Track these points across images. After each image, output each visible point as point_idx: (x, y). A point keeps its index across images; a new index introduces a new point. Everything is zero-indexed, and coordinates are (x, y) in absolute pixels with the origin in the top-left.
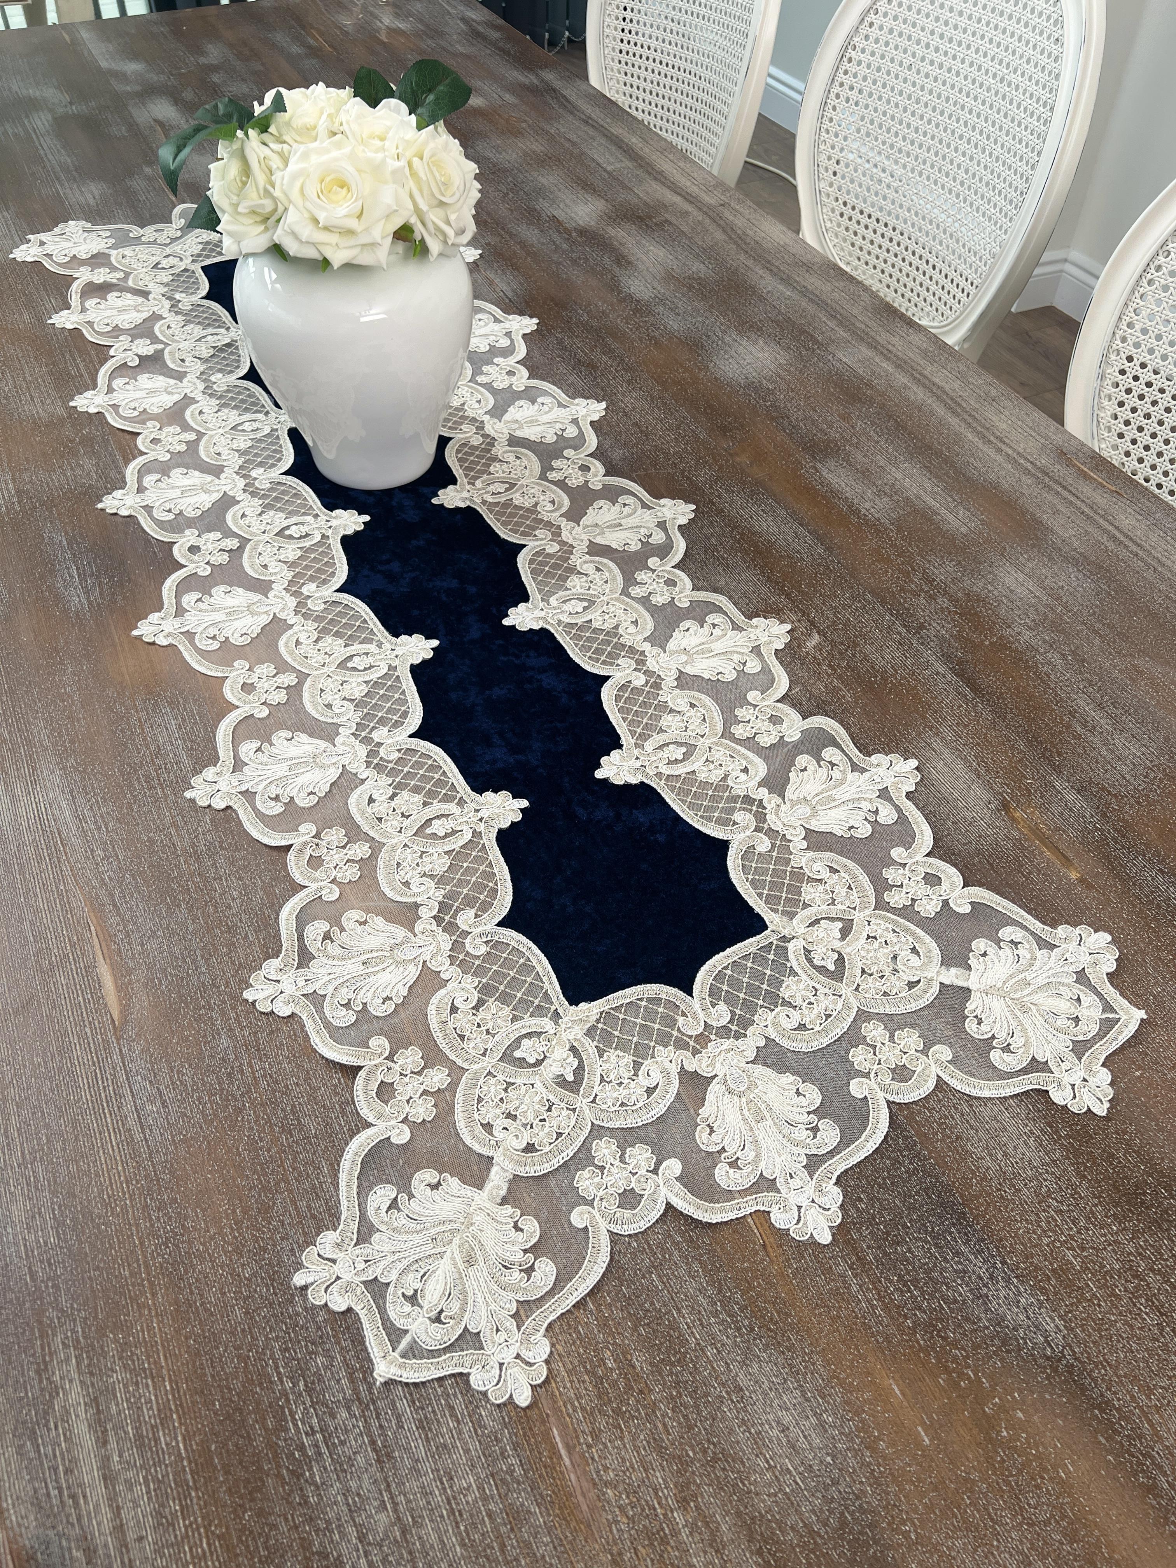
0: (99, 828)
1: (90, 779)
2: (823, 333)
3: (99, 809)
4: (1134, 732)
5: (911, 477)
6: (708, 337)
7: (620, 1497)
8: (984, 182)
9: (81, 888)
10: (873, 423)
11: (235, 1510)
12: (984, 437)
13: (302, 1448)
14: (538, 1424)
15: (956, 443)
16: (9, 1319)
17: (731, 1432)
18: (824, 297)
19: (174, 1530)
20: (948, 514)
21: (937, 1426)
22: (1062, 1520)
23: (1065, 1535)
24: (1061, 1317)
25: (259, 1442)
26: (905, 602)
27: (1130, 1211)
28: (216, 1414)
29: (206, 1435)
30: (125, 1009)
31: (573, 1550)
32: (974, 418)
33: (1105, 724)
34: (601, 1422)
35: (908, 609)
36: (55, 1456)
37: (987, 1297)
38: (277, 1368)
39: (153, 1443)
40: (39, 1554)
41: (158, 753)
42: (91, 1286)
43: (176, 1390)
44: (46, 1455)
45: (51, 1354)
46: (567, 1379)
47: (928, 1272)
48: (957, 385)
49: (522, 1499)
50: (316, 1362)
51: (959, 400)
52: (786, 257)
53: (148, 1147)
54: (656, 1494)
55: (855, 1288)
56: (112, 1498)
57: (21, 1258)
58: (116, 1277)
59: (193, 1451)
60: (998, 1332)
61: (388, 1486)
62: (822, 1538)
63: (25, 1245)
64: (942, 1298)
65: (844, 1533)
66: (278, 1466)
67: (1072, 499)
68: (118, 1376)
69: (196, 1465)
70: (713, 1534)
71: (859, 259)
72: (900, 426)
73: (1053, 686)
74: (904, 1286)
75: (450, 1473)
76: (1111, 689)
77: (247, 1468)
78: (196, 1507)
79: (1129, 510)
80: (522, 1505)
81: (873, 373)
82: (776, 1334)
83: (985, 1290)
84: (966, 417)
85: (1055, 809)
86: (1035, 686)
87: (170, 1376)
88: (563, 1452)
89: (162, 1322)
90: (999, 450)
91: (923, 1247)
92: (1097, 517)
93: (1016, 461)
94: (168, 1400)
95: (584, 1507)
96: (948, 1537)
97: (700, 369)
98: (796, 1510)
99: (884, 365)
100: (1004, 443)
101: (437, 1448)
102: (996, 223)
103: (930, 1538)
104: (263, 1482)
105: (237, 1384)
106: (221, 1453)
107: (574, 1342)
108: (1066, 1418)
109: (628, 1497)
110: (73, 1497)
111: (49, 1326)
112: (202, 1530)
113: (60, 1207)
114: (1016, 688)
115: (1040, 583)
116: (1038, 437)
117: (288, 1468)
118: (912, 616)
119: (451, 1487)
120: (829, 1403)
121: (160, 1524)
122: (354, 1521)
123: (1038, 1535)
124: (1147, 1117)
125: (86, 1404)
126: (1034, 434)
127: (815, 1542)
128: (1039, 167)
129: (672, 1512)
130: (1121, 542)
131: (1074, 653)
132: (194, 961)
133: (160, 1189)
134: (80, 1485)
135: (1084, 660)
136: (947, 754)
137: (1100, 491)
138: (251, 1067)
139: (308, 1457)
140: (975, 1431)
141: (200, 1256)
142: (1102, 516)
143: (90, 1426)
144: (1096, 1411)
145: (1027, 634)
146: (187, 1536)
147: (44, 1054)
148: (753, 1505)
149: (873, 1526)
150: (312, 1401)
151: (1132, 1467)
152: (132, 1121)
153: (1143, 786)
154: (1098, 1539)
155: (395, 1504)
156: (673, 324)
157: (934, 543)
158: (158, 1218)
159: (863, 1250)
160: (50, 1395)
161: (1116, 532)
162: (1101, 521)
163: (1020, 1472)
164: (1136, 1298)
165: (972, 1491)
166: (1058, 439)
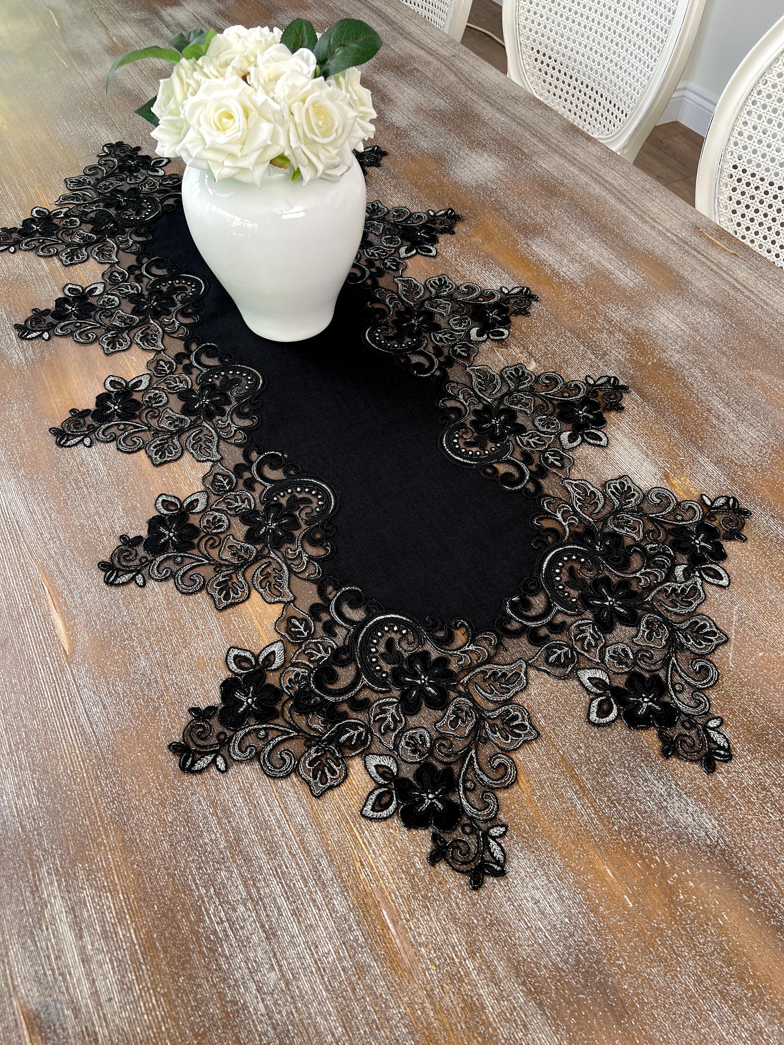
0: (45, 518)
1: (36, 484)
2: (528, 147)
3: (44, 504)
4: (752, 421)
5: (593, 248)
6: (449, 152)
7: (430, 952)
8: (635, 34)
9: (35, 560)
10: (566, 211)
11: (173, 977)
12: (643, 218)
13: (215, 932)
14: (372, 908)
15: (623, 223)
16: (9, 859)
17: (501, 906)
18: (528, 121)
19: (132, 992)
20: (620, 274)
21: (637, 895)
22: (722, 952)
23: (724, 962)
24: (716, 819)
25: (186, 930)
26: (593, 337)
27: (758, 745)
28: (155, 913)
29: (149, 928)
30: (72, 643)
31: (401, 989)
32: (635, 205)
33: (732, 416)
34: (415, 904)
35: (595, 342)
36: (48, 948)
37: (667, 808)
38: (195, 880)
39: (114, 935)
40: (42, 1014)
41: (82, 463)
42: (64, 833)
43: (127, 899)
44: (41, 948)
45: (39, 880)
46: (390, 877)
47: (627, 793)
48: (622, 182)
49: (365, 957)
50: (220, 875)
51: (624, 192)
52: (500, 93)
53: (96, 736)
54: (454, 949)
55: (579, 807)
56: (89, 974)
57: (14, 816)
58: (80, 826)
59: (141, 939)
60: (674, 831)
61: (275, 954)
62: (565, 972)
63: (16, 808)
64: (637, 809)
65: (579, 967)
66: (200, 946)
67: (704, 260)
68: (87, 892)
69: (144, 948)
70: (492, 973)
71: (549, 92)
72: (585, 212)
73: (695, 392)
74: (611, 803)
75: (315, 943)
76: (735, 392)
77: (178, 948)
78: (146, 976)
79: (743, 267)
80: (365, 962)
81: (564, 175)
82: (528, 840)
83: (665, 804)
84: (630, 204)
85: (700, 477)
86: (683, 393)
87: (122, 890)
88: (390, 925)
89: (114, 854)
90: (653, 228)
91: (623, 777)
92: (721, 273)
93: (665, 235)
94: (122, 906)
95: (406, 961)
96: (647, 967)
97: (444, 176)
98: (547, 955)
99: (572, 169)
100: (656, 222)
101: (306, 927)
102: (645, 63)
103: (635, 968)
104: (191, 957)
105: (168, 893)
106: (161, 939)
107: (394, 853)
108: (721, 884)
109: (435, 952)
110: (62, 974)
111: (37, 861)
112: (151, 991)
113: (38, 781)
114: (671, 394)
115: (684, 319)
116: (679, 217)
117: (206, 947)
118: (598, 346)
119: (317, 952)
120: (565, 883)
121: (123, 989)
122: (253, 979)
123: (707, 962)
124: (768, 683)
125: (66, 912)
126: (676, 215)
127: (560, 975)
128: (674, 23)
129: (465, 960)
130: (739, 289)
131: (709, 368)
132: (118, 608)
133: (106, 764)
134: (66, 967)
135: (716, 373)
136: (626, 442)
137: (723, 254)
138: (163, 679)
139: (219, 938)
140: (662, 897)
141: (137, 809)
142: (725, 272)
143: (70, 927)
144: (741, 879)
145: (677, 357)
146: (142, 996)
147: (19, 677)
148: (518, 953)
149: (598, 962)
150: (220, 901)
151: (766, 915)
152: (83, 719)
153: (759, 458)
154: (746, 963)
155: (280, 966)
156: (424, 144)
157: (611, 295)
158: (106, 785)
159: (583, 781)
160: (42, 907)
161: (735, 283)
162: (724, 275)
163: (692, 921)
164: (765, 803)
165: (661, 935)
166: (693, 218)
